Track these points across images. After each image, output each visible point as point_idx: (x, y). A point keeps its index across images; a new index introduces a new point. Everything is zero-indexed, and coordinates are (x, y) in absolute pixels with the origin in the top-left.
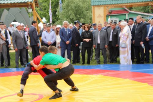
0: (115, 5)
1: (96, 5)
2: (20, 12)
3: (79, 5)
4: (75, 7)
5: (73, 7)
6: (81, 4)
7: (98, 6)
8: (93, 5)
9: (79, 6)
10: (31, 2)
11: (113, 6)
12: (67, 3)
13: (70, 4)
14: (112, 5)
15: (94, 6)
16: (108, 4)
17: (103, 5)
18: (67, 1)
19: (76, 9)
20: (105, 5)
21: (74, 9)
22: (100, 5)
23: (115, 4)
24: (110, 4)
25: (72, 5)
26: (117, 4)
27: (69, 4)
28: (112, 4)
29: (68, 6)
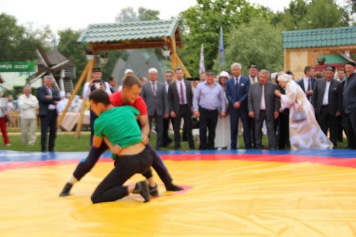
0: (330, 48)
1: (292, 48)
2: (147, 63)
3: (257, 51)
4: (250, 56)
5: (245, 56)
6: (261, 50)
7: (297, 49)
8: (287, 49)
9: (257, 54)
10: (169, 37)
11: (328, 50)
12: (234, 48)
13: (240, 50)
14: (326, 48)
15: (289, 50)
16: (316, 47)
17: (307, 47)
18: (234, 46)
19: (252, 59)
20: (311, 47)
21: (247, 59)
22: (302, 48)
23: (331, 46)
24: (321, 47)
25: (244, 52)
26: (336, 46)
27: (237, 51)
28: (326, 46)
29: (235, 54)
